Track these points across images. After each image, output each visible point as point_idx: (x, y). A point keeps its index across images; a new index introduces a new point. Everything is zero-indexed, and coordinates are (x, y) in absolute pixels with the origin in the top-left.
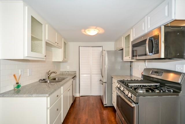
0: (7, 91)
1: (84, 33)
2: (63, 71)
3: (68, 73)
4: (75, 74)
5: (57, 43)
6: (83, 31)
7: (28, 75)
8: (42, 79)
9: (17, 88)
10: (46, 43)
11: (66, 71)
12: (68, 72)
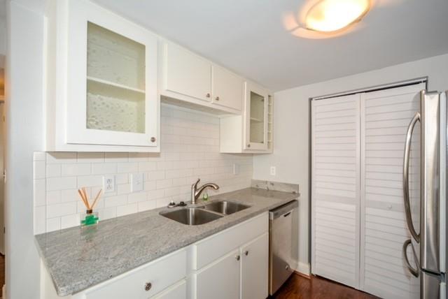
0: (63, 227)
1: (301, 33)
2: (259, 181)
3: (271, 188)
4: (294, 193)
5: (214, 96)
6: (290, 23)
7: (132, 191)
8: (178, 202)
9: (86, 224)
10: (164, 99)
11: (266, 182)
12: (273, 184)
